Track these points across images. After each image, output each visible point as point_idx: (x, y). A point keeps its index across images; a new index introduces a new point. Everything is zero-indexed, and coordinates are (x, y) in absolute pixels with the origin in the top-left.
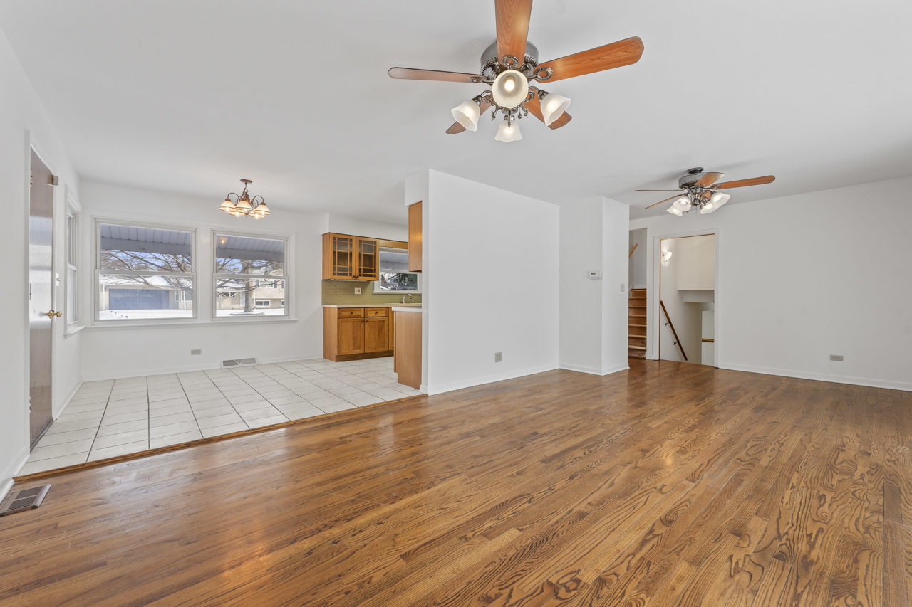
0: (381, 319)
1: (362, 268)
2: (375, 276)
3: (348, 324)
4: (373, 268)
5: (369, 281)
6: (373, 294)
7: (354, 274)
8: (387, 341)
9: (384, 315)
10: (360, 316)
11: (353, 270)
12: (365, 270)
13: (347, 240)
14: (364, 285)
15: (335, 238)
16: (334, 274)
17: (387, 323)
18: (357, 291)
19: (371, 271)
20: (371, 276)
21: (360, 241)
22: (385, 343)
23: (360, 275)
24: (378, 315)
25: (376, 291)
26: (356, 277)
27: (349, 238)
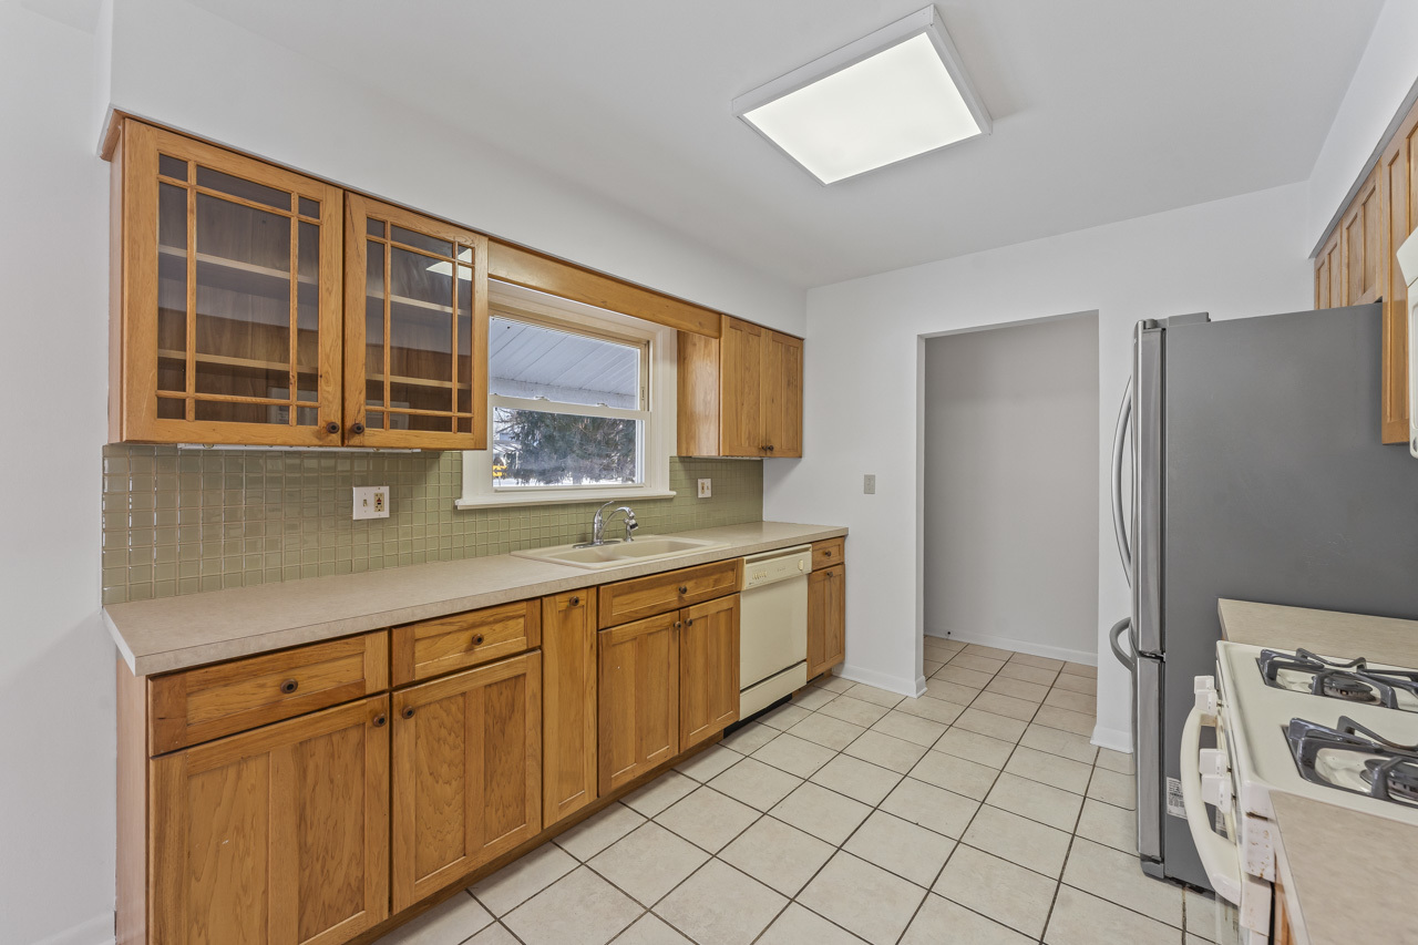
0: (501, 671)
1: (388, 378)
2: (465, 425)
3: (254, 770)
4: (454, 385)
5: (433, 455)
6: (456, 511)
7: (330, 413)
8: (532, 783)
9: (518, 643)
10: (358, 693)
11: (328, 389)
12: (400, 393)
13: (282, 197)
14: (406, 472)
15: (171, 165)
16: (170, 410)
17: (532, 684)
18: (365, 503)
19: (441, 398)
20: (443, 425)
21: (375, 225)
22: (522, 800)
23: (376, 421)
24: (482, 653)
25: (468, 499)
26: (347, 431)
27: (297, 188)
